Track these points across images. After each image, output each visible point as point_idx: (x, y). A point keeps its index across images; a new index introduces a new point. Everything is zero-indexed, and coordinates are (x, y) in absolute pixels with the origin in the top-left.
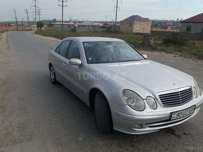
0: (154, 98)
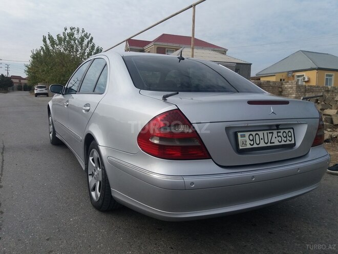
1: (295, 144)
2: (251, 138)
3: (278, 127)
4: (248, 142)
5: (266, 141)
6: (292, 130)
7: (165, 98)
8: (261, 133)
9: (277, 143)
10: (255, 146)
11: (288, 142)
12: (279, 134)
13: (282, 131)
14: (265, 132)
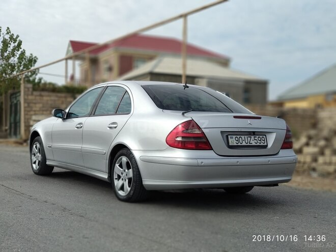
1: (267, 146)
2: (237, 139)
3: (254, 133)
4: (235, 141)
5: (247, 142)
6: (264, 137)
7: (183, 114)
8: (243, 137)
9: (254, 144)
10: (239, 144)
11: (262, 144)
12: (255, 138)
13: (257, 136)
14: (246, 136)
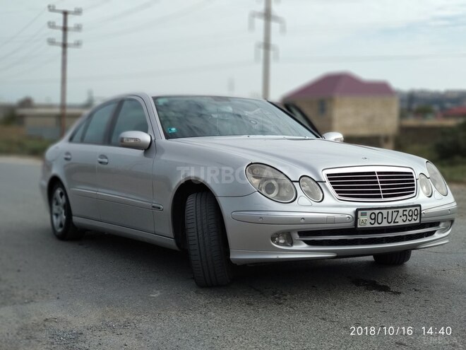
0: (316, 180)
